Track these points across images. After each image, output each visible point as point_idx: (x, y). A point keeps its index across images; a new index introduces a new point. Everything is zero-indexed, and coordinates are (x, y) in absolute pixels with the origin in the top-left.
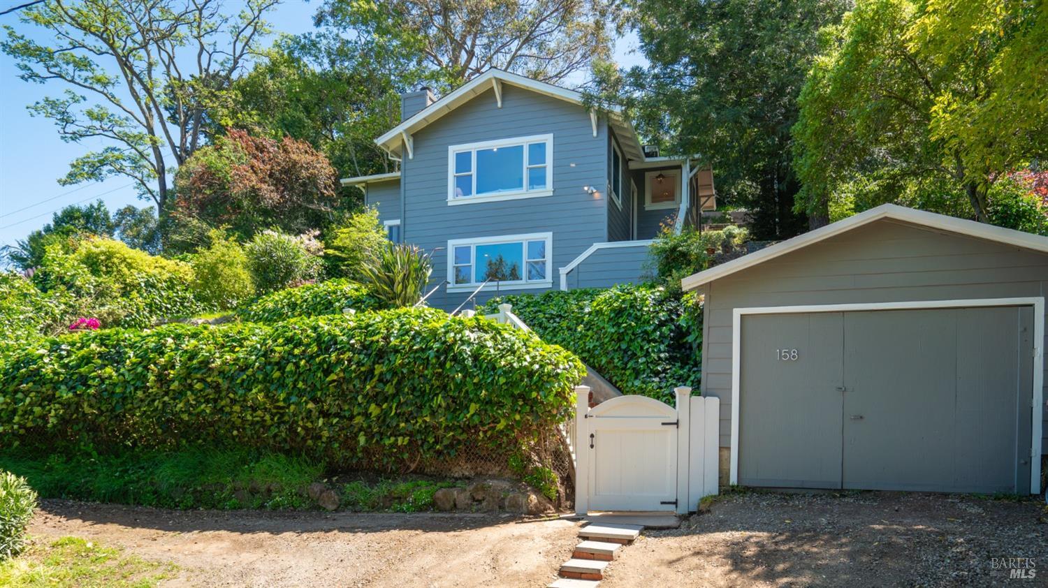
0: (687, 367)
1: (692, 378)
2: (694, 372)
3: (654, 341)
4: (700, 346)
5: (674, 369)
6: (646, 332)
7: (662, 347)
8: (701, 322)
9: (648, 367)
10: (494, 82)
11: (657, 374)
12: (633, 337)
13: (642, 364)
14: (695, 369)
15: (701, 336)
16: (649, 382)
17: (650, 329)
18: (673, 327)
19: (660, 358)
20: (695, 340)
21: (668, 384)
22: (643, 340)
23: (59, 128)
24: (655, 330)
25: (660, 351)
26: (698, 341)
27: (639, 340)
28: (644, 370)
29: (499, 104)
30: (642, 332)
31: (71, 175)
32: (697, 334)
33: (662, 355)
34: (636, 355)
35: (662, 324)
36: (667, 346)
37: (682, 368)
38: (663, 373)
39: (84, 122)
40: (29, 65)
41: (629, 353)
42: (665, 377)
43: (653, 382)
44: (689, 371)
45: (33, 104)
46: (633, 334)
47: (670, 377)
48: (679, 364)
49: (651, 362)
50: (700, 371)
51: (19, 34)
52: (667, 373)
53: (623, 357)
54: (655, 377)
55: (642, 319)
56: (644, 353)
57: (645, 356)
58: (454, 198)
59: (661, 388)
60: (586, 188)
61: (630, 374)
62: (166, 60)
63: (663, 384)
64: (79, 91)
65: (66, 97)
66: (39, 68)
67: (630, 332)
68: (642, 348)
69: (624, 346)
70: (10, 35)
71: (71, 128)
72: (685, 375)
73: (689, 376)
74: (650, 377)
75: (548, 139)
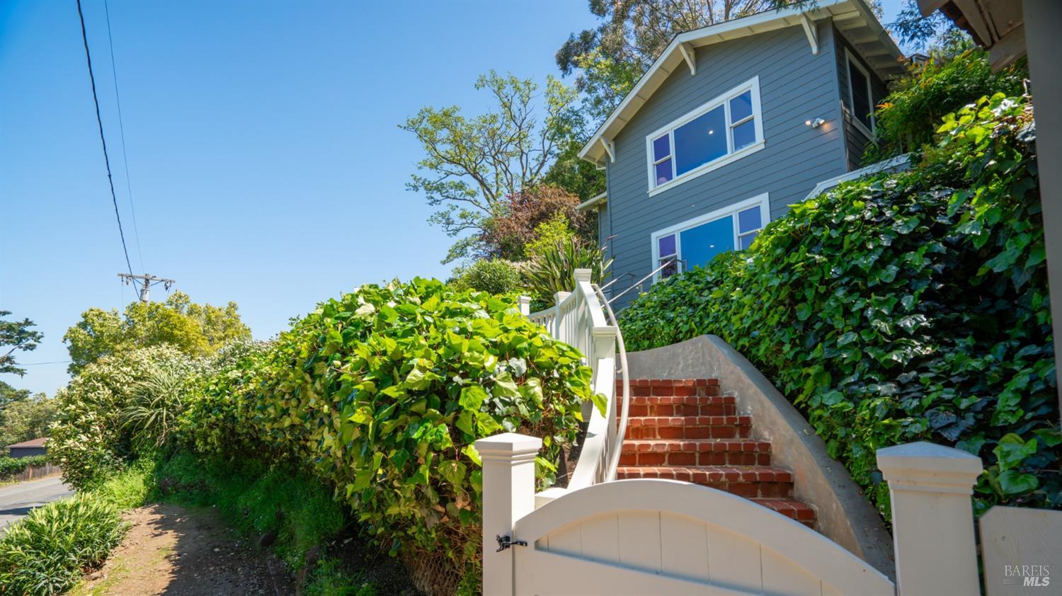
0: (1001, 347)
1: (1021, 381)
2: (1030, 360)
3: (881, 289)
4: (1041, 277)
5: (950, 356)
6: (855, 271)
7: (907, 302)
8: (1034, 195)
9: (866, 356)
10: (682, 49)
11: (891, 372)
12: (822, 289)
13: (845, 348)
14: (1033, 350)
15: (1037, 244)
16: (865, 396)
17: (865, 262)
18: (940, 247)
19: (901, 332)
20: (1021, 261)
21: (927, 401)
22: (850, 293)
23: (444, 229)
24: (882, 263)
25: (898, 311)
26: (1032, 261)
27: (840, 293)
28: (854, 365)
29: (693, 72)
30: (845, 274)
31: (448, 257)
32: (1024, 240)
33: (908, 323)
34: (831, 328)
35: (902, 245)
36: (923, 297)
37: (976, 352)
38: (908, 369)
39: (458, 221)
40: (432, 195)
41: (818, 326)
42: (916, 380)
43: (876, 395)
44: (1009, 356)
45: (429, 218)
46: (822, 282)
47: (935, 380)
48: (970, 341)
49: (875, 343)
50: (1049, 357)
51: (418, 177)
52: (926, 370)
53: (802, 338)
54: (884, 382)
55: (846, 245)
56: (854, 322)
57: (856, 330)
58: (654, 188)
59: (901, 414)
60: (808, 123)
61: (818, 375)
62: (504, 169)
63: (910, 403)
64: (455, 203)
65: (448, 208)
66: (437, 196)
67: (815, 279)
68: (847, 312)
69: (803, 313)
70: (415, 179)
71: (452, 227)
72: (994, 374)
73: (1009, 375)
74: (871, 381)
75: (752, 85)
